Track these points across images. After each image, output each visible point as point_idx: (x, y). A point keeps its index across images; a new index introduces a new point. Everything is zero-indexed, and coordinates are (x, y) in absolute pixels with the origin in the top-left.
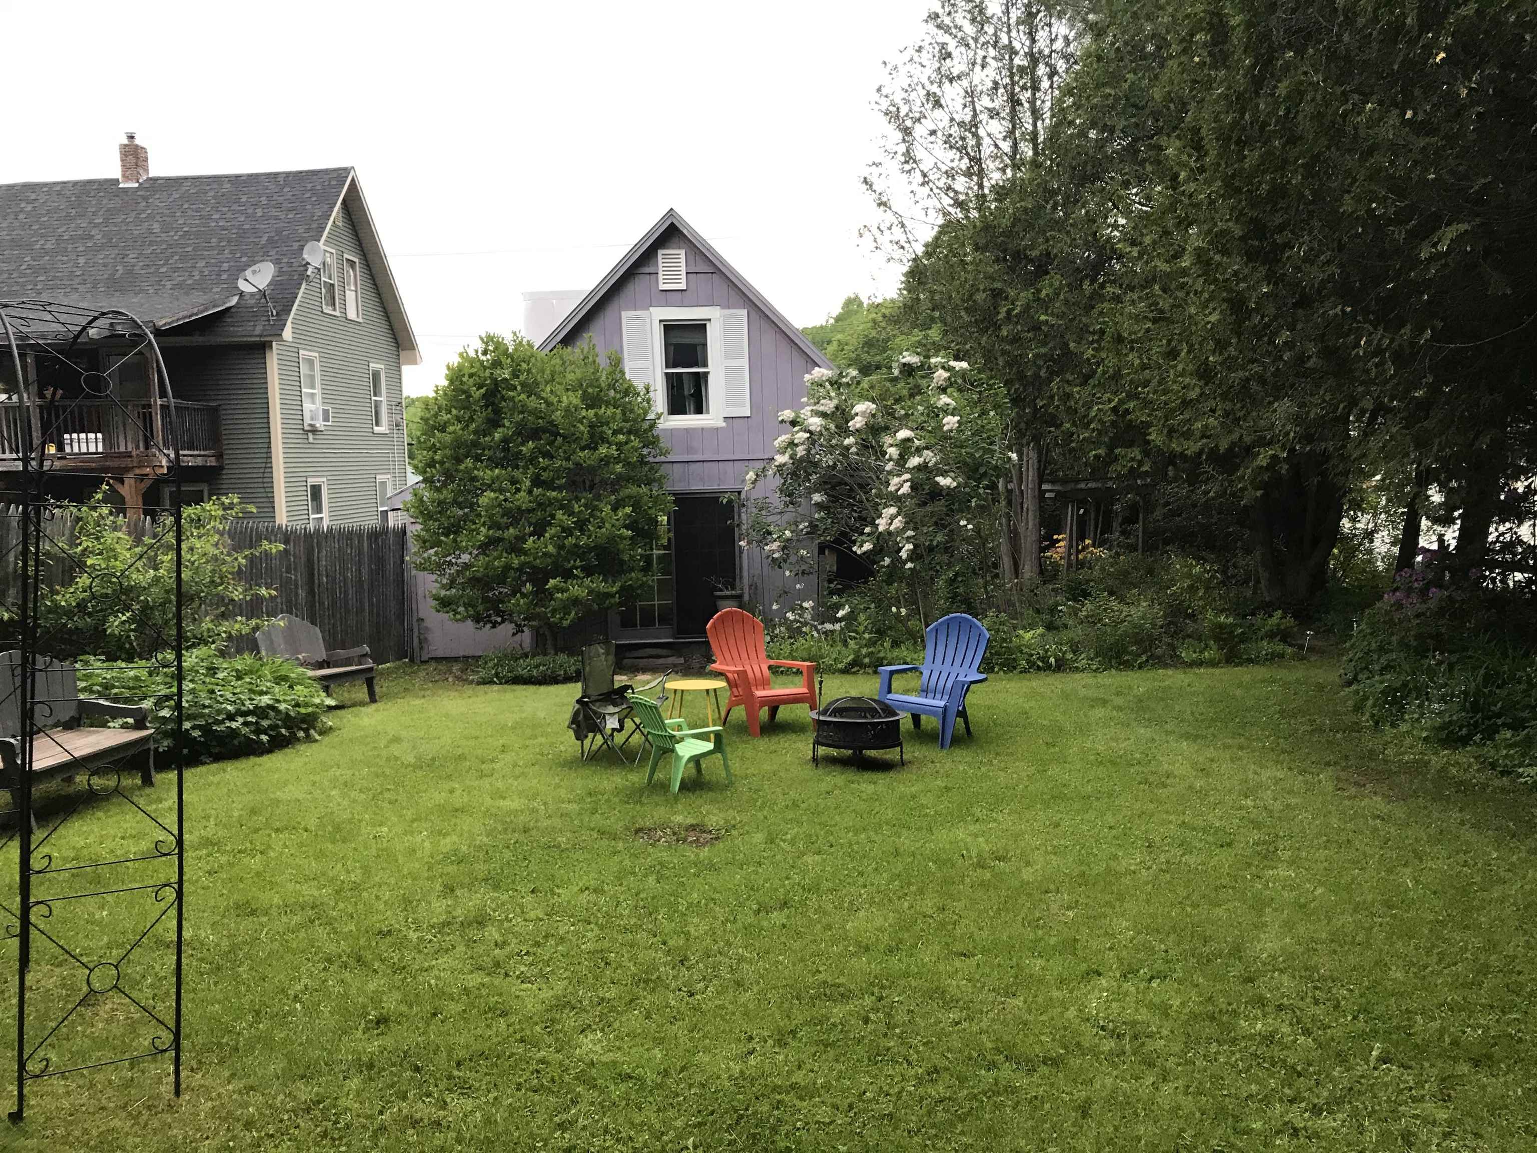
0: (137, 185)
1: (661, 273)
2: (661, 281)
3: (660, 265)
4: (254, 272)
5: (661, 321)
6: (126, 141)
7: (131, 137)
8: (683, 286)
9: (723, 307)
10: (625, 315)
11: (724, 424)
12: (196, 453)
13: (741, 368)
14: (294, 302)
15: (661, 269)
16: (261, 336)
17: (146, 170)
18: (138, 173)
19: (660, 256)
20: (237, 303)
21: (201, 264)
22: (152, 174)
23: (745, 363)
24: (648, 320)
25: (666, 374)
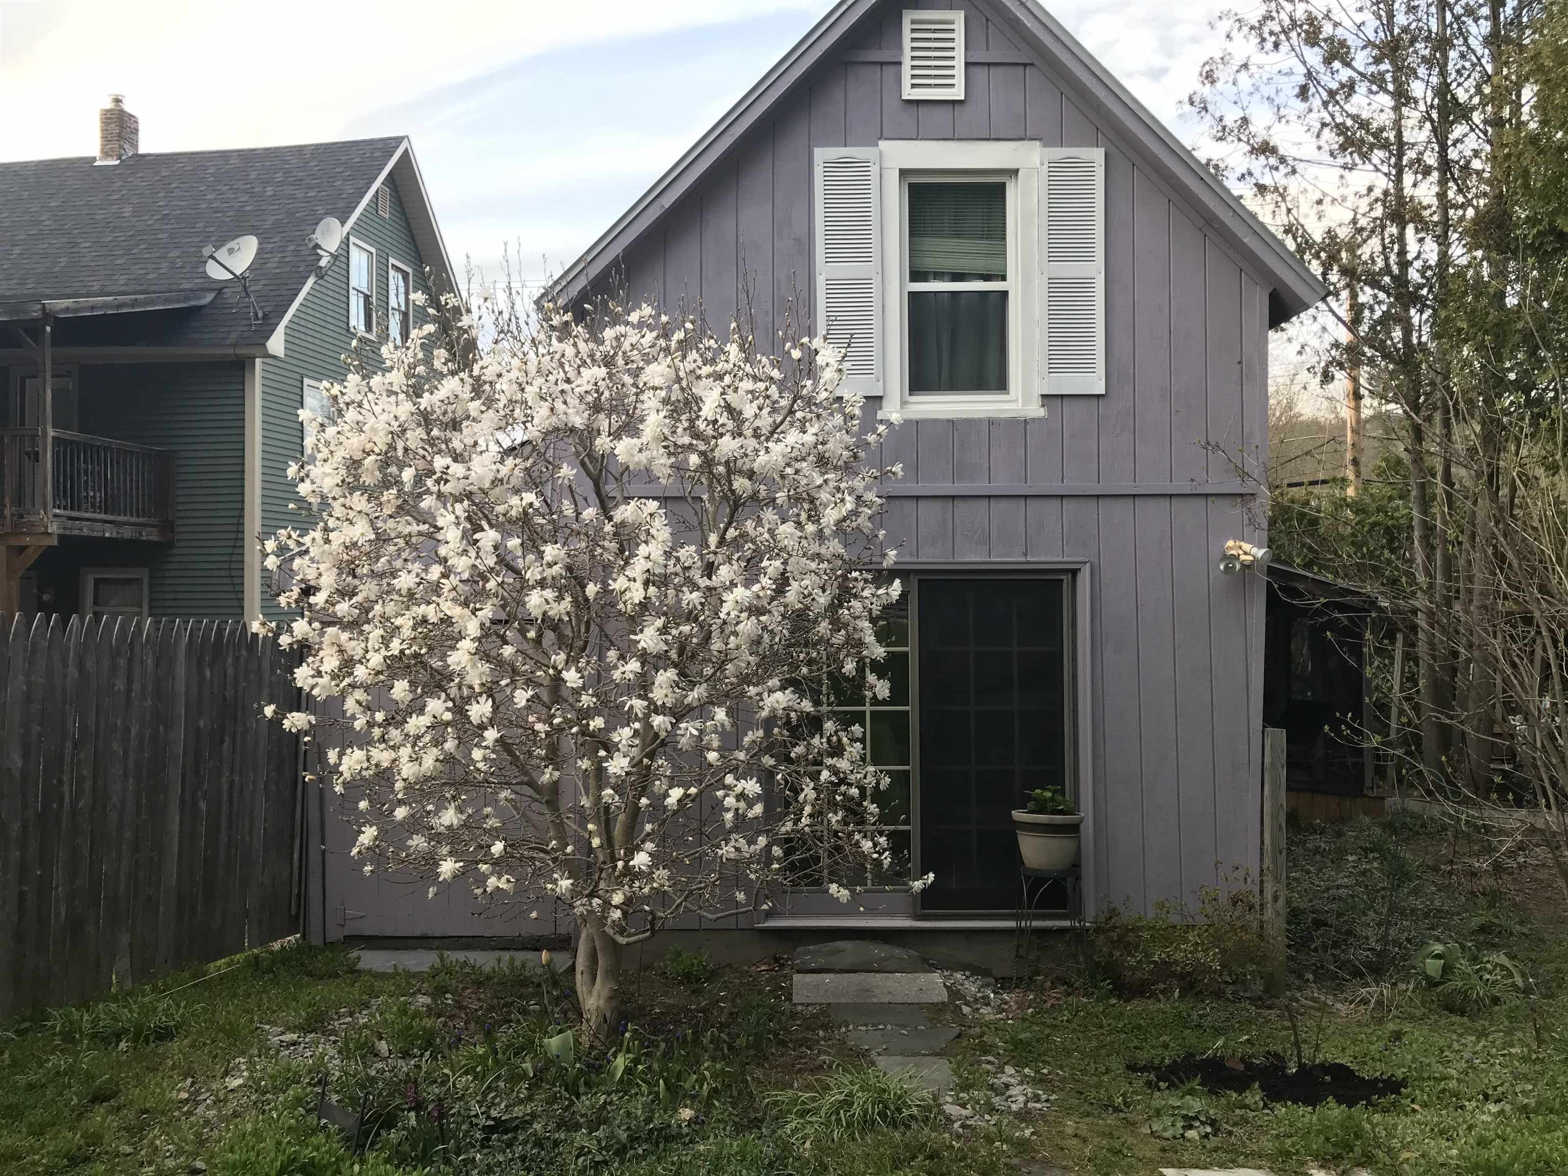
0: (117, 162)
1: (907, 63)
2: (907, 81)
3: (907, 44)
4: (231, 251)
5: (903, 173)
6: (109, 105)
7: (118, 101)
8: (958, 93)
9: (1048, 143)
10: (822, 155)
11: (1041, 412)
12: (121, 518)
13: (1086, 283)
14: (293, 301)
15: (907, 53)
16: (235, 345)
17: (135, 145)
18: (121, 147)
19: (907, 27)
20: (211, 303)
21: (176, 253)
22: (142, 150)
23: (1096, 269)
24: (874, 169)
25: (914, 296)
